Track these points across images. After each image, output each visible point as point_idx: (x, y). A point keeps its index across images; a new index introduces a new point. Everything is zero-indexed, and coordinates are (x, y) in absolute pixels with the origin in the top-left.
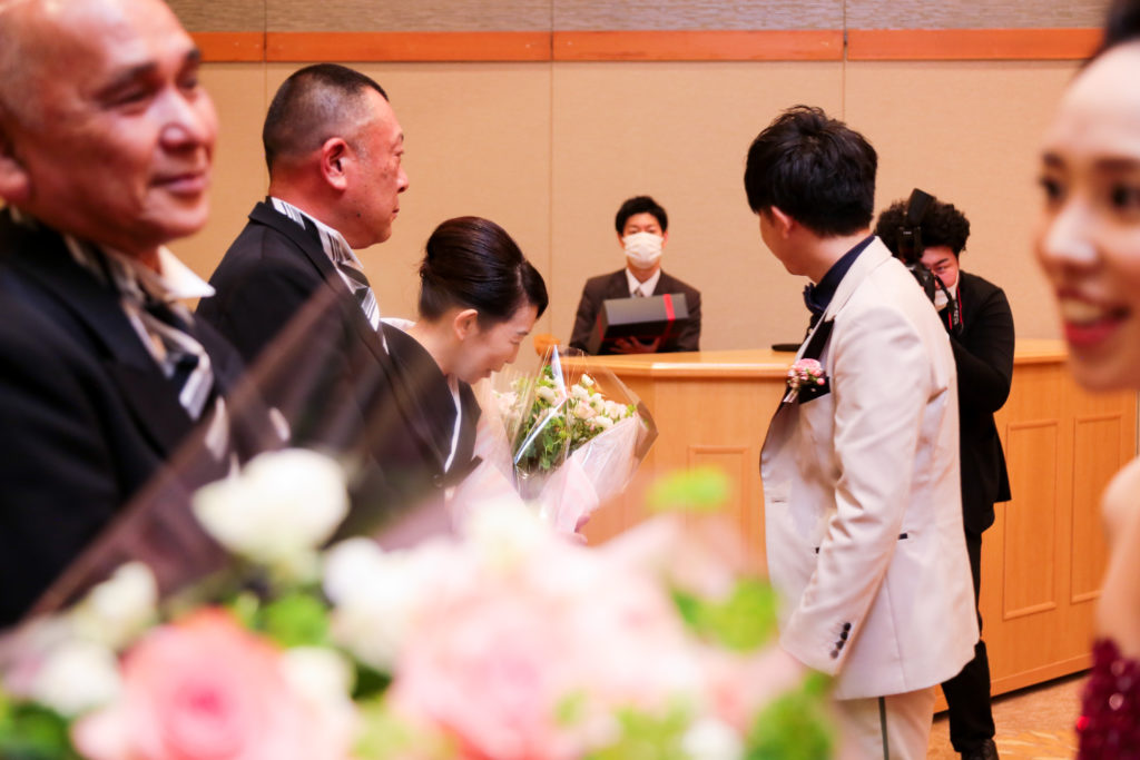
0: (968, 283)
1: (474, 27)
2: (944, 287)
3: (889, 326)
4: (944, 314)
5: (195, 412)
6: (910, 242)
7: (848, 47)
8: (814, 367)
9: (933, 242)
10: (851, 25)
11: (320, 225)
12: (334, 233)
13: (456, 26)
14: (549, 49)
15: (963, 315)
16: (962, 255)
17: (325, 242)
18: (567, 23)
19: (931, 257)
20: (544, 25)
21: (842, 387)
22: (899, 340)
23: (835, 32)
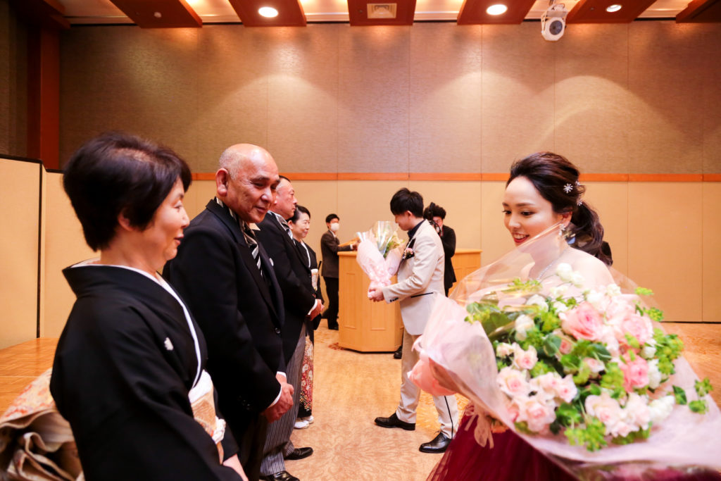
0: (444, 227)
1: (318, 172)
2: (438, 226)
3: (428, 241)
4: (439, 234)
5: (255, 257)
6: (430, 215)
7: (410, 177)
8: (411, 250)
9: (436, 215)
10: (410, 172)
11: (276, 214)
12: (279, 215)
13: (315, 171)
14: (337, 177)
15: (444, 234)
16: (444, 220)
17: (277, 218)
18: (341, 171)
19: (436, 219)
20: (336, 172)
21: (416, 255)
22: (430, 245)
23: (406, 174)
